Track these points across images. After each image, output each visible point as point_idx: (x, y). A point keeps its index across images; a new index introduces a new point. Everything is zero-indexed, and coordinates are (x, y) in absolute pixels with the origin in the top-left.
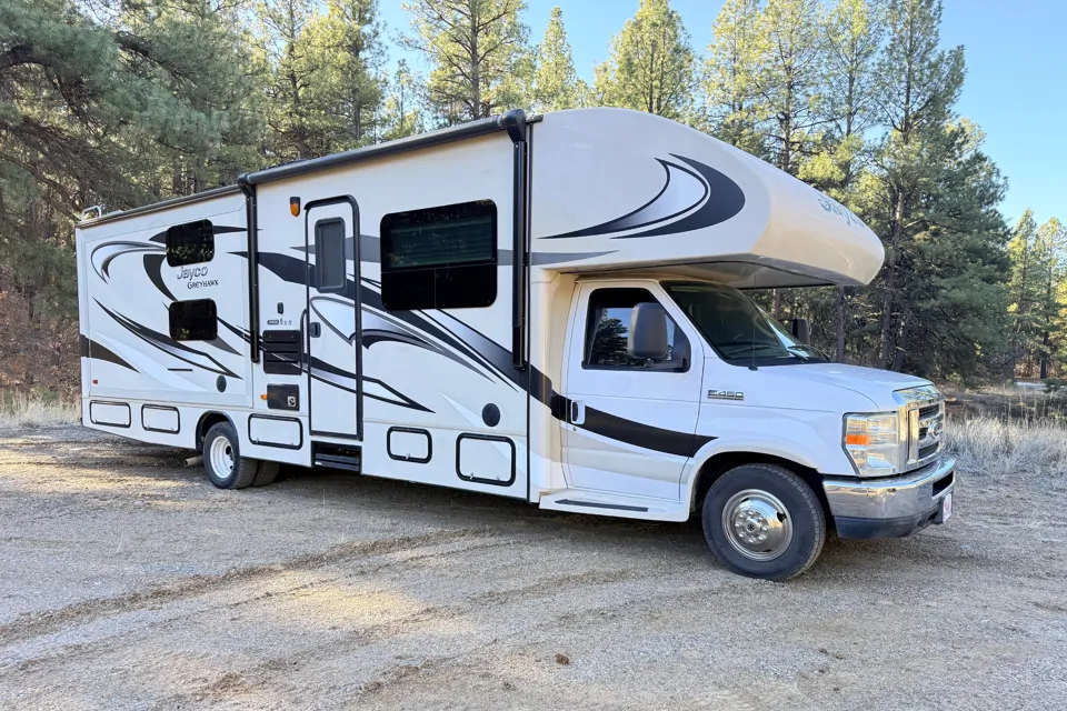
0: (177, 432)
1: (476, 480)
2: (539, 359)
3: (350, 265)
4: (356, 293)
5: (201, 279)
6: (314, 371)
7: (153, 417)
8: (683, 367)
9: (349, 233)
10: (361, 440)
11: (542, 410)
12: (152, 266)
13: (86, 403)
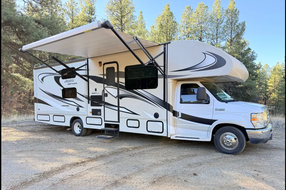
0: (64, 122)
1: (152, 132)
2: (170, 101)
3: (116, 79)
4: (118, 86)
5: (72, 82)
6: (106, 105)
7: (56, 118)
8: (208, 103)
9: (116, 71)
10: (119, 123)
11: (170, 114)
12: (57, 79)
13: (36, 115)
